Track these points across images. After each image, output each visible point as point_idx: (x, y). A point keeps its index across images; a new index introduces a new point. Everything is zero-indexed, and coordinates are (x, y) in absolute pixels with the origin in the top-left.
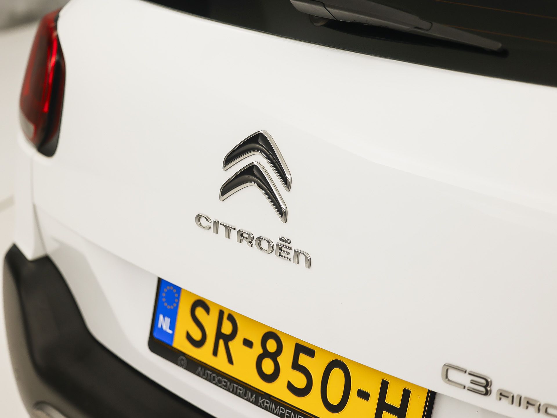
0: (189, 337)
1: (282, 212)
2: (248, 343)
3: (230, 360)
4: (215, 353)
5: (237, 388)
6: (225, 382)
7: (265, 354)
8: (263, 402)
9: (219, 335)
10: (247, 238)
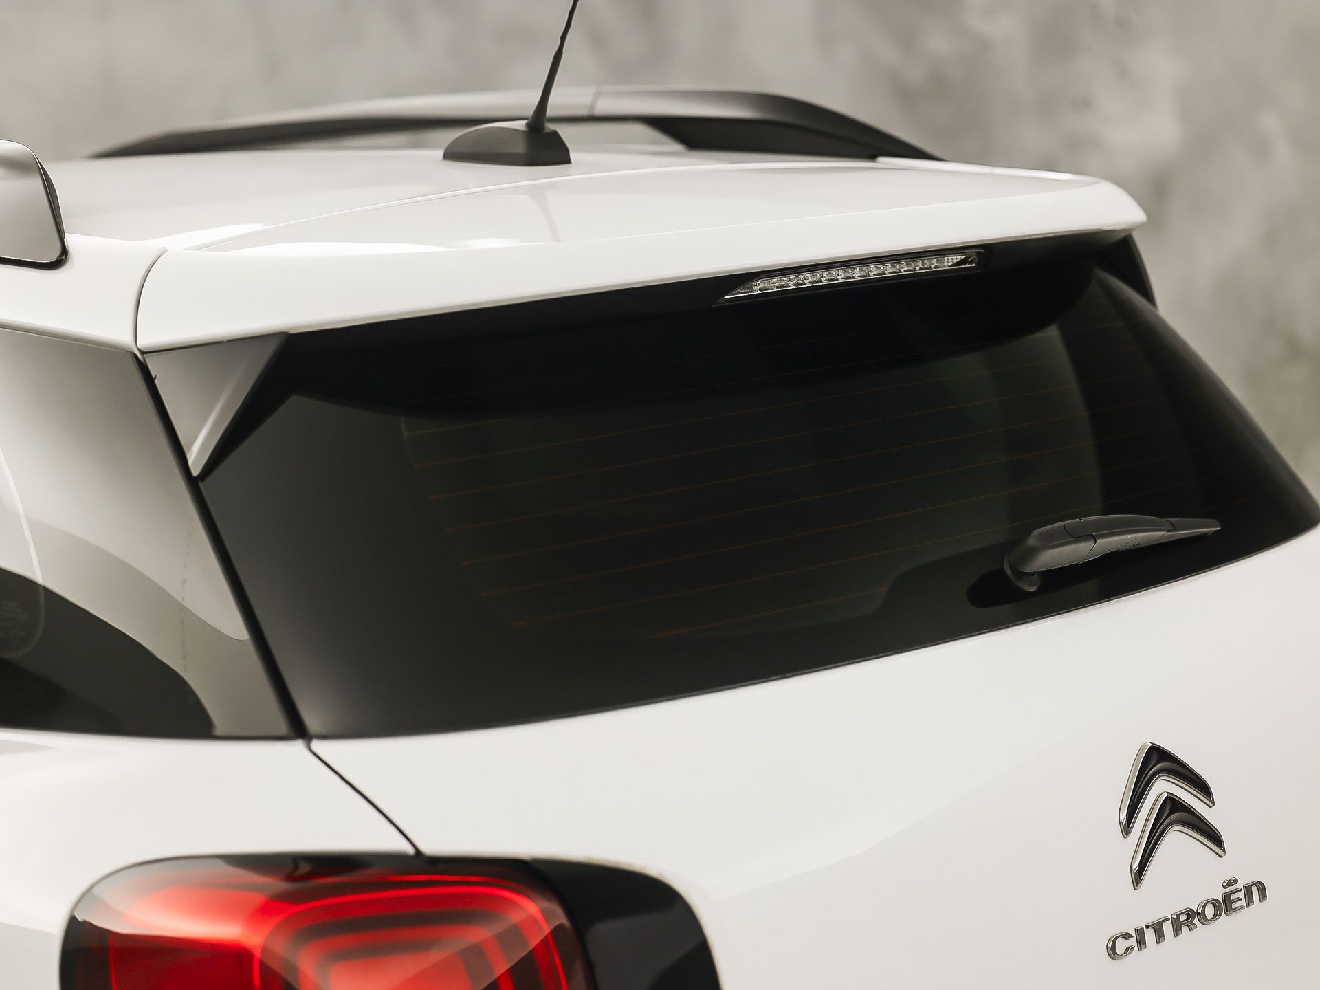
10: (1186, 920)
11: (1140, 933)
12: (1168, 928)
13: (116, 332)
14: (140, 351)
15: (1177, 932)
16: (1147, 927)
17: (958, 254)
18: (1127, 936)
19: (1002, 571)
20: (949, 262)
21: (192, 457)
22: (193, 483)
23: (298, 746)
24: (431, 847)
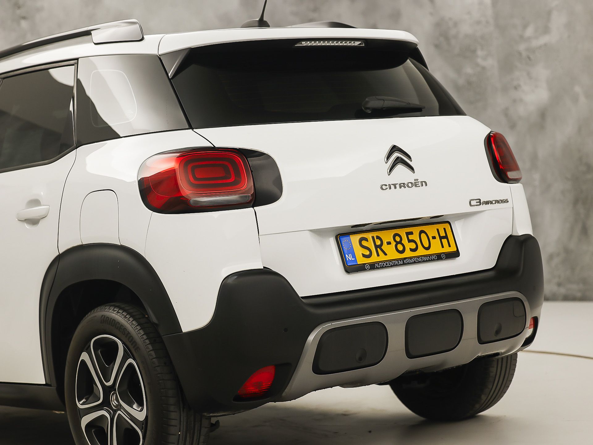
0: (364, 256)
1: (411, 168)
2: (389, 243)
3: (386, 254)
4: (378, 255)
5: (394, 262)
6: (388, 263)
7: (397, 243)
8: (406, 261)
9: (376, 247)
10: (402, 185)
11: (390, 185)
12: (398, 186)
13: (155, 52)
14: (159, 55)
15: (400, 187)
16: (392, 184)
17: (359, 41)
18: (386, 185)
19: (362, 109)
20: (357, 43)
21: (169, 75)
22: (170, 80)
23: (191, 130)
24: (217, 145)
